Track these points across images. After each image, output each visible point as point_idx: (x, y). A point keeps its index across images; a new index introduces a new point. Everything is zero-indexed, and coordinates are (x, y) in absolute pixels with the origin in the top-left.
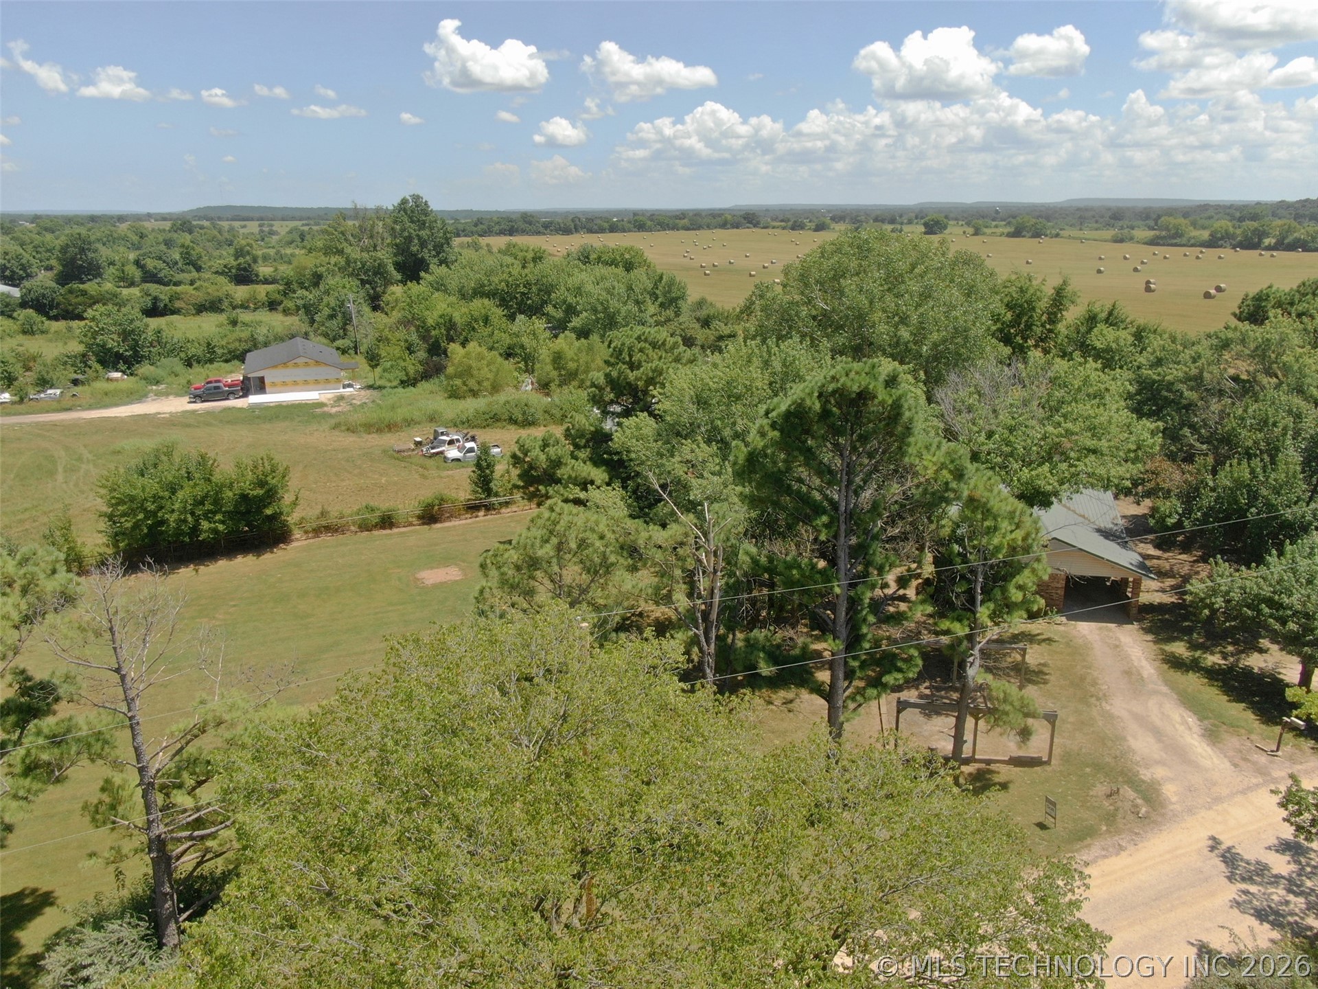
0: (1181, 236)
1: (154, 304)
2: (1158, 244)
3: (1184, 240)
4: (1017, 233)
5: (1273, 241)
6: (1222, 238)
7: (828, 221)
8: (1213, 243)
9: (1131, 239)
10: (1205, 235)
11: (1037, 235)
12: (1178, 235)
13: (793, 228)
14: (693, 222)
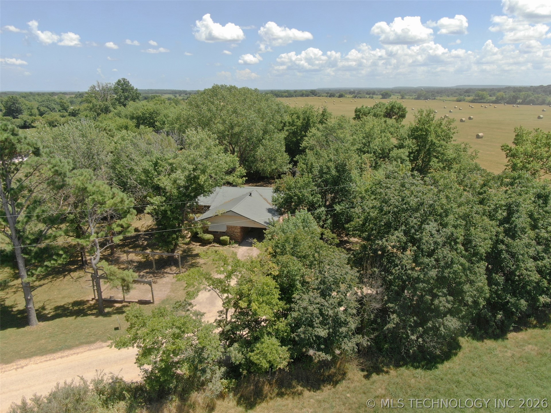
0: (484, 99)
1: (25, 124)
2: (474, 102)
3: (485, 101)
4: (418, 98)
5: (521, 101)
6: (500, 100)
8: (496, 102)
9: (464, 100)
10: (494, 98)
11: (426, 99)
12: (483, 98)
13: (330, 97)
14: (289, 94)
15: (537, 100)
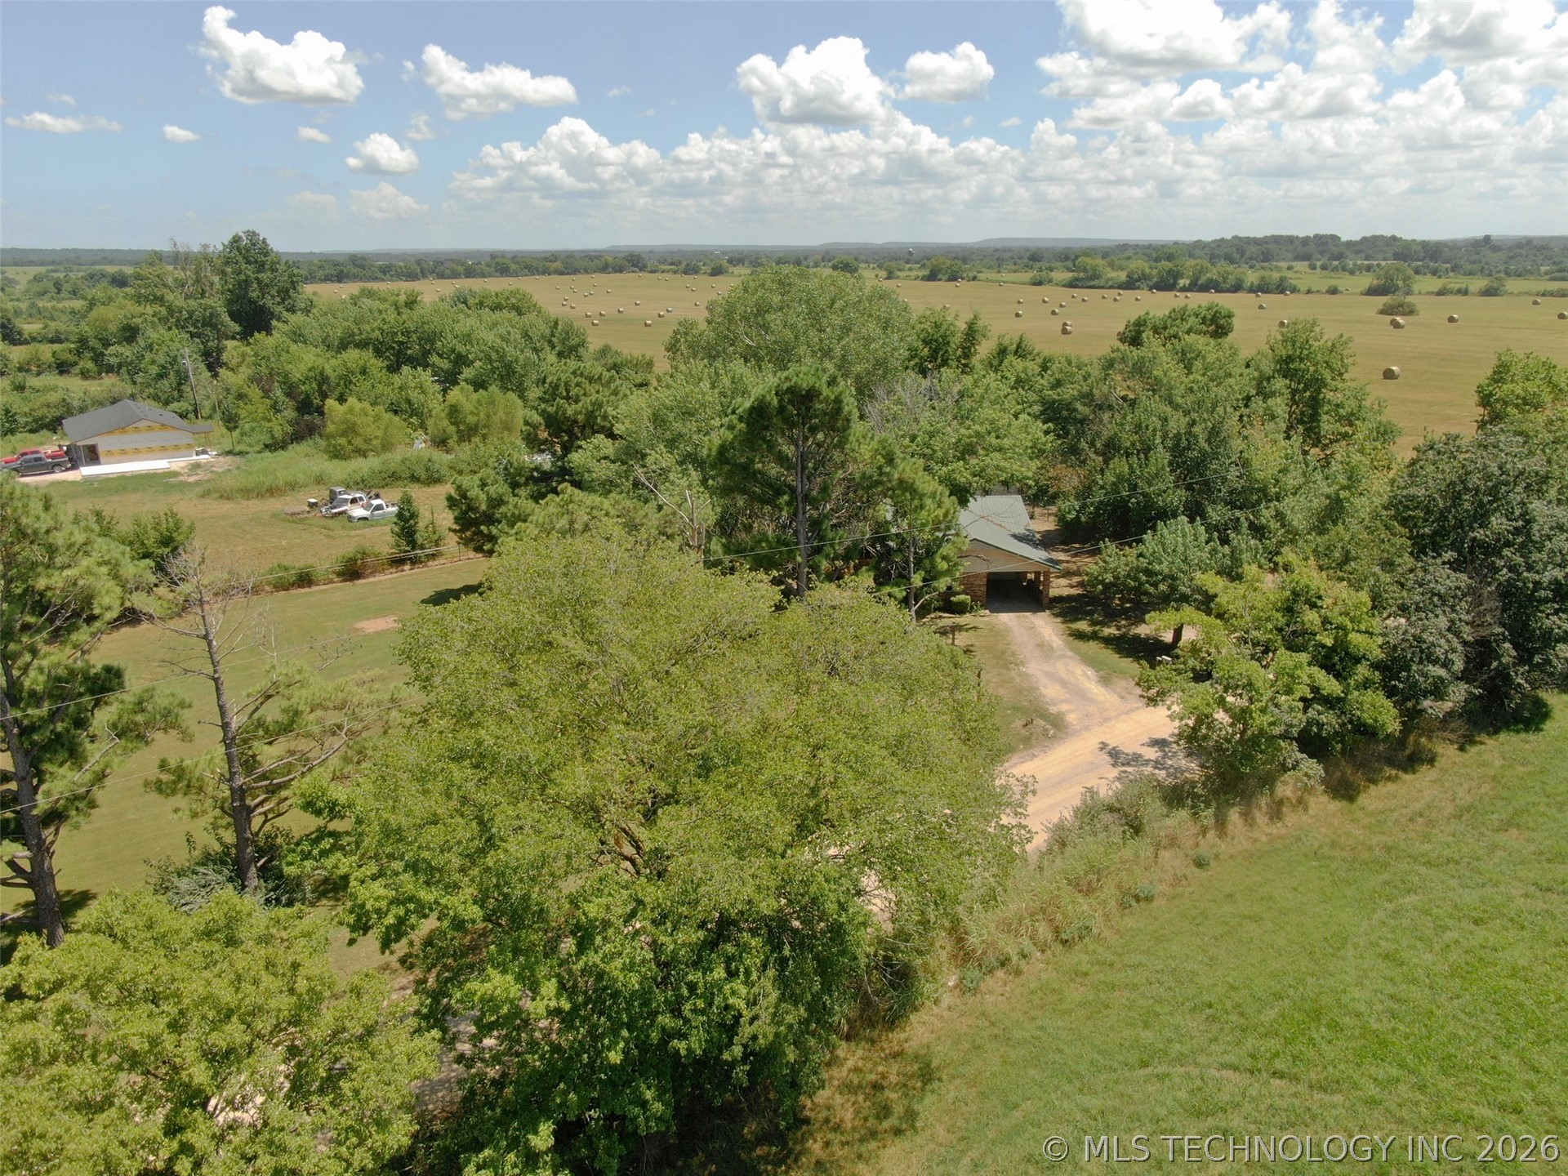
0: (1099, 277)
2: (1076, 287)
3: (1102, 282)
4: (932, 277)
5: (1188, 282)
6: (1139, 280)
7: (725, 263)
8: (1131, 285)
9: (1050, 281)
10: (1122, 276)
11: (953, 278)
12: (1095, 276)
13: (686, 272)
14: (568, 265)
15: (1225, 279)
